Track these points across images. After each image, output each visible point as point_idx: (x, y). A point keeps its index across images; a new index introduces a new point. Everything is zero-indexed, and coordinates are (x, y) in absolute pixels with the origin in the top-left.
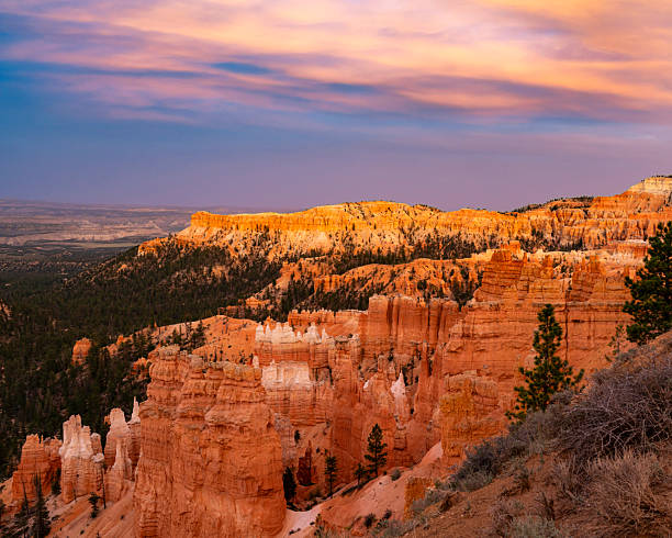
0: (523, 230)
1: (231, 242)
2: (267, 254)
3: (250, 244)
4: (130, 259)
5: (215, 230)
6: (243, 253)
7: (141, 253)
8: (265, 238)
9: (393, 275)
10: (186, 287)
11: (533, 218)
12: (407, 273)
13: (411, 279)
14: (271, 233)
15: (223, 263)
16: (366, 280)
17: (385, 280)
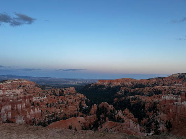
1: (105, 84)
2: (111, 86)
3: (108, 84)
5: (102, 82)
7: (91, 86)
12: (145, 89)
15: (105, 87)
16: (138, 90)
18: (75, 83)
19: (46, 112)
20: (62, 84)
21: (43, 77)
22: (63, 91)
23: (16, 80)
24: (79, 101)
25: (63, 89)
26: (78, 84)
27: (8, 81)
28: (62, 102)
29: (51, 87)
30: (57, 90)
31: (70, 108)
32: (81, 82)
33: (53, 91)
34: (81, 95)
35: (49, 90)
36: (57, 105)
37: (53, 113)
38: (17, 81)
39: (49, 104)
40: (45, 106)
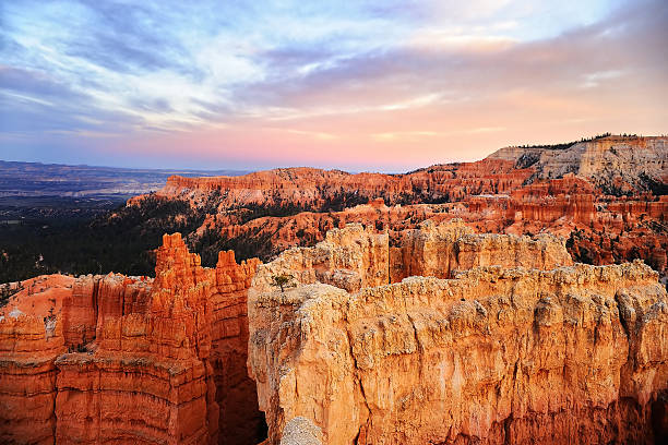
0: (406, 187)
1: (192, 197)
2: (217, 206)
3: (207, 198)
4: (120, 210)
6: (201, 205)
7: (128, 205)
8: (218, 194)
9: (280, 226)
10: (154, 230)
11: (414, 178)
12: (290, 224)
13: (292, 228)
14: (223, 191)
15: (183, 213)
16: (260, 229)
17: (274, 229)
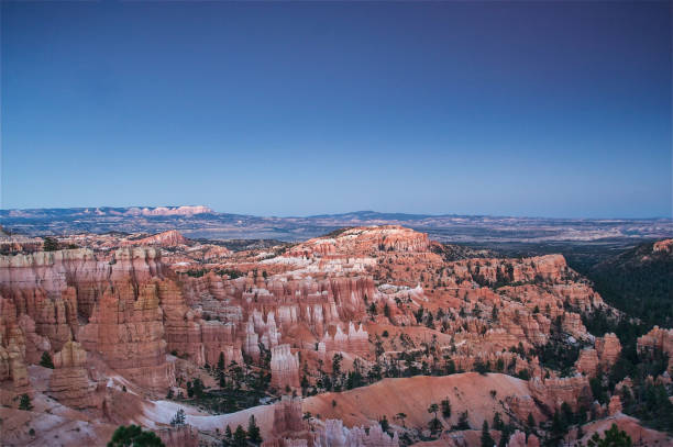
18: (588, 239)
19: (402, 338)
20: (531, 241)
21: (467, 217)
22: (510, 270)
23: (372, 229)
24: (553, 314)
25: (514, 262)
26: (601, 240)
27: (351, 231)
28: (476, 312)
29: (484, 252)
30: (488, 264)
31: (496, 335)
32: (619, 234)
33: (474, 268)
34: (579, 290)
35: (459, 264)
36: (454, 319)
37: (423, 344)
38: (374, 232)
39: (425, 314)
40: (409, 319)
